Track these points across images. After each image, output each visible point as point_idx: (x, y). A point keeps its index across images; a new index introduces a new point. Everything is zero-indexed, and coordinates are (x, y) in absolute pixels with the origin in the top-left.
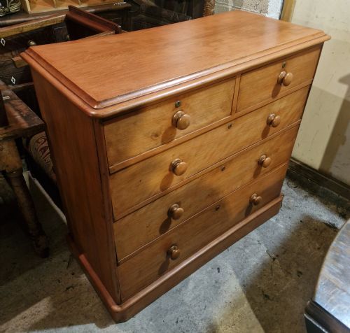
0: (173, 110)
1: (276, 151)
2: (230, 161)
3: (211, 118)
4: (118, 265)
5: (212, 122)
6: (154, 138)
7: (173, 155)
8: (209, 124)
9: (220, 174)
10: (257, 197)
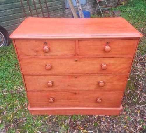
0: (44, 45)
6: (36, 52)
7: (47, 62)
9: (74, 79)
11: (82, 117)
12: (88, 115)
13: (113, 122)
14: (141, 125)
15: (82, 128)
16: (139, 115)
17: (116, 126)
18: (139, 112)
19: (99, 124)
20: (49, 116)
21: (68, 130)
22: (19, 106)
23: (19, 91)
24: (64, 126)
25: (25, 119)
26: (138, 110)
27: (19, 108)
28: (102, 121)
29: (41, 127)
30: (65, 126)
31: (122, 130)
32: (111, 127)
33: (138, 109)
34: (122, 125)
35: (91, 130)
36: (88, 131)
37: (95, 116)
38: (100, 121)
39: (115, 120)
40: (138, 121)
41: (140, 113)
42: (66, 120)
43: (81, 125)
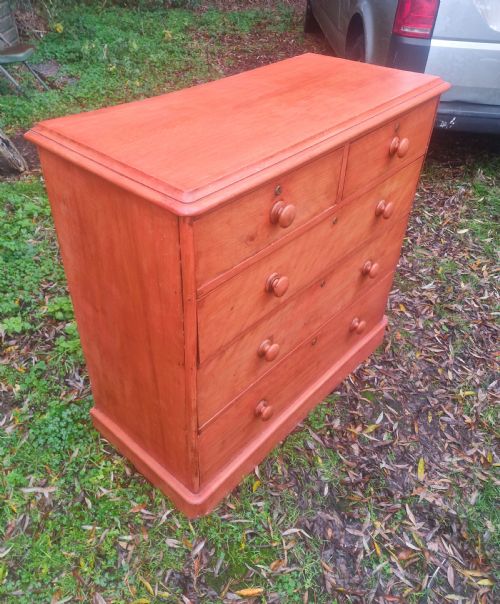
0: (272, 201)
1: (383, 254)
2: (332, 273)
3: (314, 208)
4: (199, 433)
5: (315, 215)
6: (249, 243)
7: (270, 269)
8: (312, 218)
9: (320, 292)
10: (359, 322)
11: (329, 405)
12: (336, 390)
13: (390, 364)
14: (435, 330)
15: (359, 428)
16: (409, 315)
17: (403, 366)
18: (402, 308)
19: (373, 390)
20: (257, 472)
21: (340, 461)
22: (126, 538)
23: (49, 502)
24: (320, 460)
25: (202, 545)
26: (397, 306)
27: (130, 543)
28: (373, 380)
29: (275, 516)
30: (322, 458)
31: (419, 365)
32: (398, 377)
33: (393, 305)
34: (409, 355)
35: (375, 415)
36: (374, 423)
37: (349, 380)
38: (368, 381)
39: (389, 357)
40: (422, 327)
41: (408, 310)
42: (305, 443)
43: (347, 425)
